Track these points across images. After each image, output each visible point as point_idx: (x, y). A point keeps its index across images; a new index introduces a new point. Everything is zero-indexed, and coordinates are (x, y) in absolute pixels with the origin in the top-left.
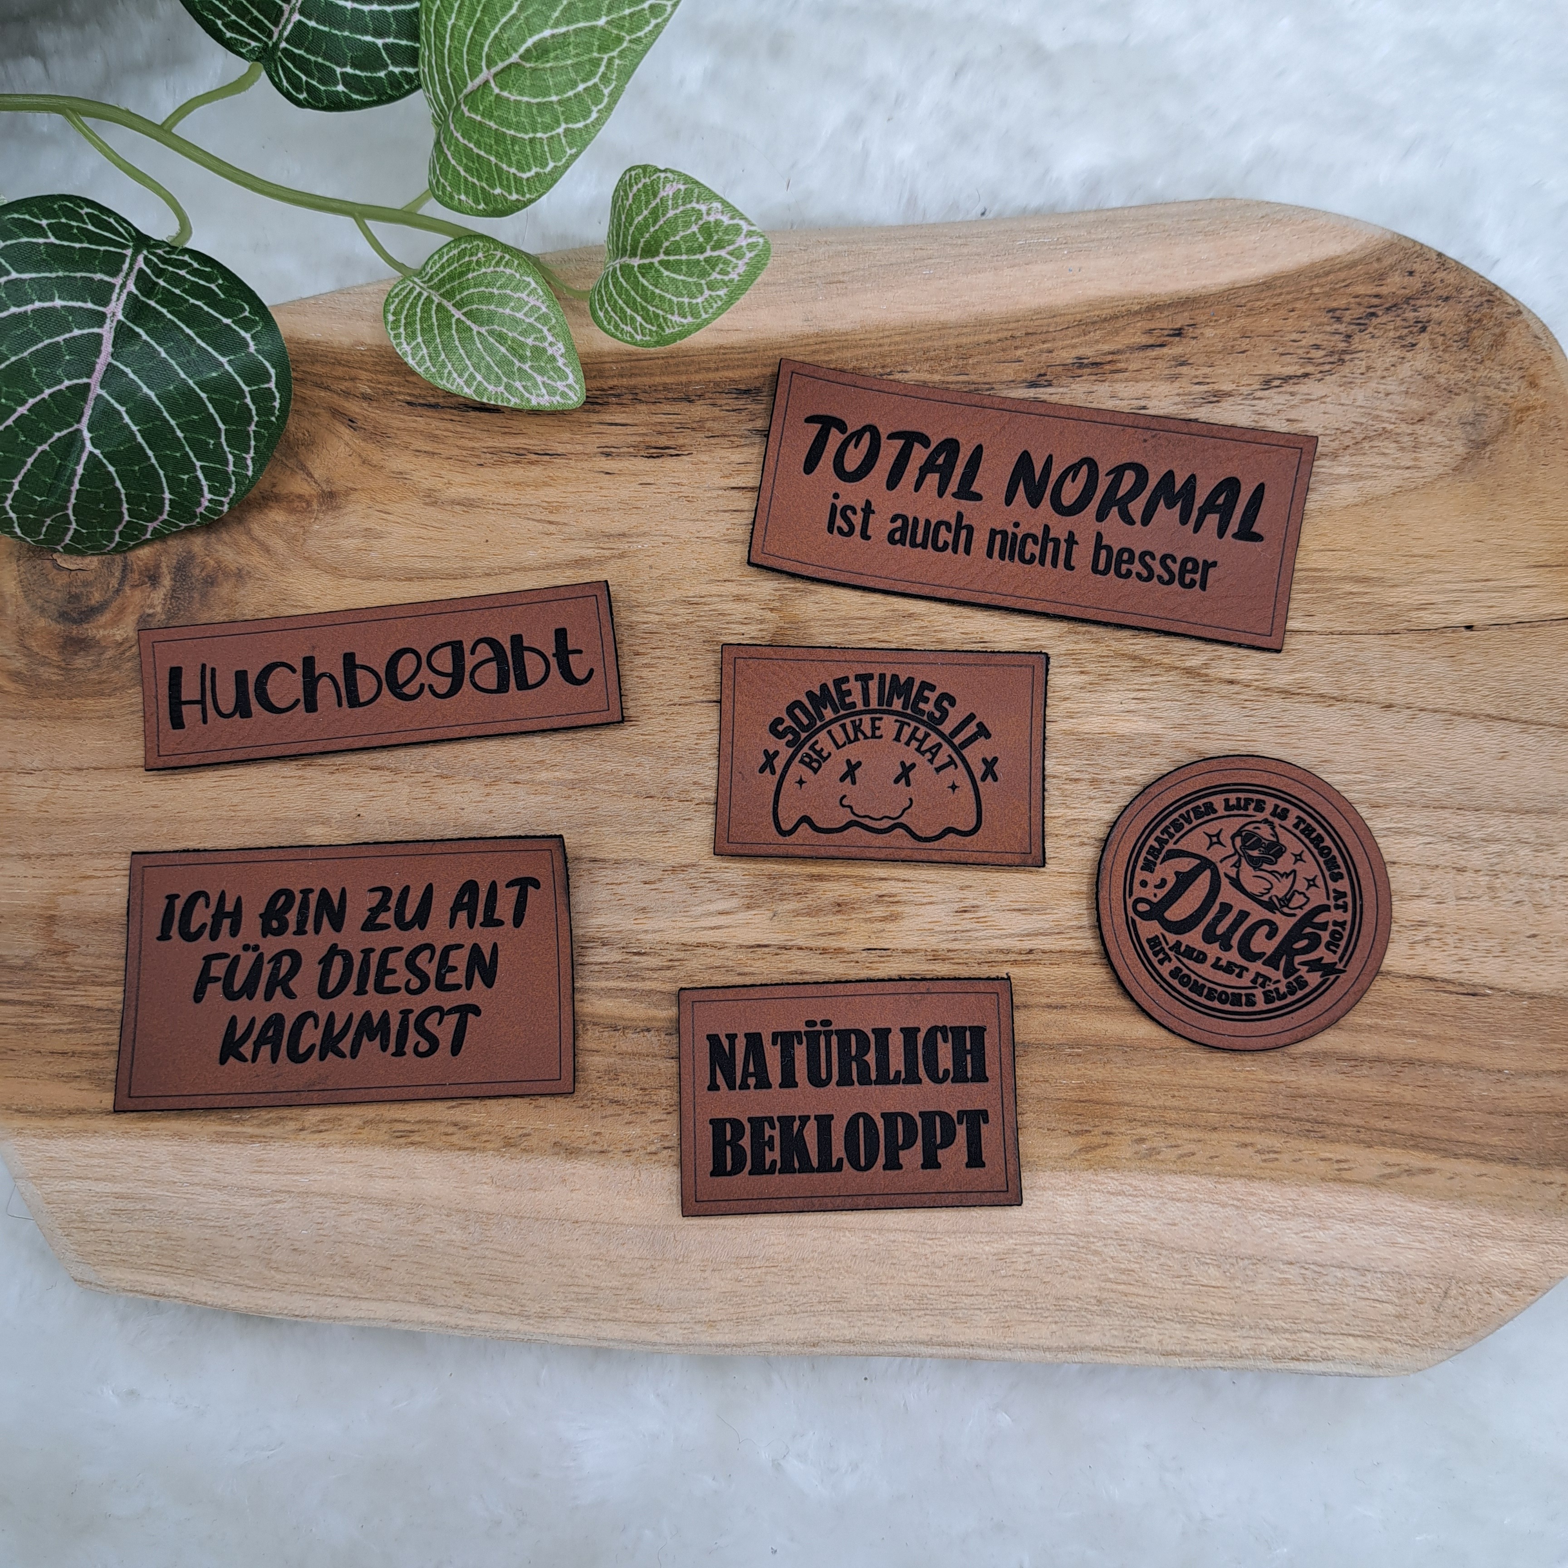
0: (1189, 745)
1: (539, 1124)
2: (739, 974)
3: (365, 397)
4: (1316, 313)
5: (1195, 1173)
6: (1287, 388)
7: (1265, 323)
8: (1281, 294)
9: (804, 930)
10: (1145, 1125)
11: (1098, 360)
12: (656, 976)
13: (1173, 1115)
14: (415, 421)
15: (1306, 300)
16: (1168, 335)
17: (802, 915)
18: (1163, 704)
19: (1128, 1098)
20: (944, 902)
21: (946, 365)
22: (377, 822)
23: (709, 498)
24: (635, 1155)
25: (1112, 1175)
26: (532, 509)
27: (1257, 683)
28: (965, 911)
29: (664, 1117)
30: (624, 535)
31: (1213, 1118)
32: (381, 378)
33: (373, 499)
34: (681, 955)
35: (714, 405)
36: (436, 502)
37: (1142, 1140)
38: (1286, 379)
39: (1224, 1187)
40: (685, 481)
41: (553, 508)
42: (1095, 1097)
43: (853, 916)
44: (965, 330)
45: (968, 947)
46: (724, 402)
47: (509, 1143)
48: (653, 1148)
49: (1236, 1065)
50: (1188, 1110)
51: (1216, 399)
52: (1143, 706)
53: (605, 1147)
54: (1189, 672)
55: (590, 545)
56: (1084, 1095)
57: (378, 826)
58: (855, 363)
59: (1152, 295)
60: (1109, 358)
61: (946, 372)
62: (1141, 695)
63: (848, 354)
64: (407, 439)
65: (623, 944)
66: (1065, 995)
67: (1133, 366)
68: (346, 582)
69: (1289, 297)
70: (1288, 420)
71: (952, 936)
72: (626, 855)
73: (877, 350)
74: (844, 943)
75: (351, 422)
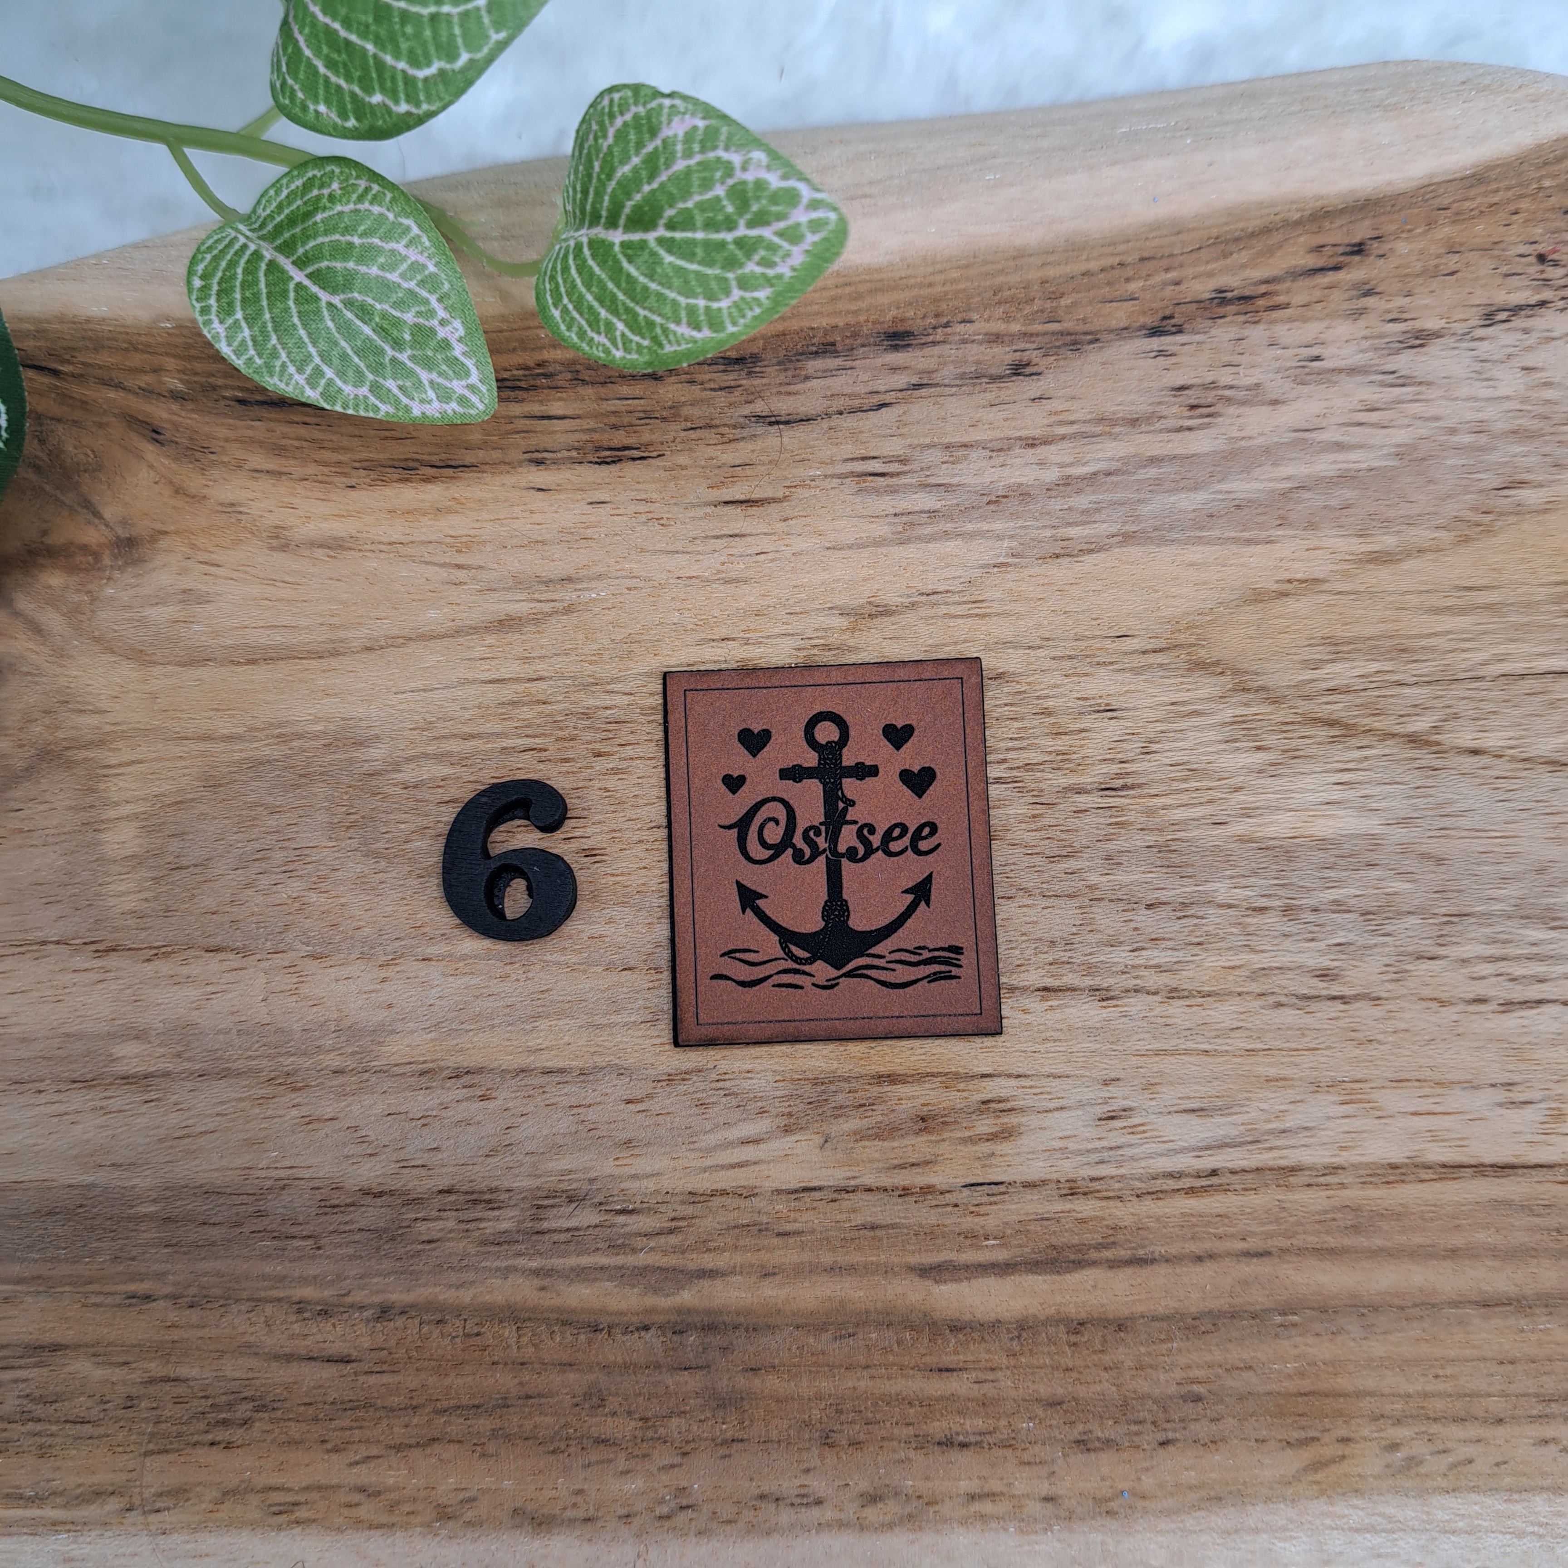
0: (1423, 848)
1: (488, 1482)
2: (779, 1235)
3: (176, 396)
4: (1549, 215)
5: (1475, 1489)
6: (1517, 322)
7: (1481, 230)
8: (1497, 191)
9: (872, 1161)
10: (1398, 1422)
11: (1247, 293)
12: (652, 1244)
13: (1438, 1405)
14: (251, 428)
15: (1533, 196)
16: (1343, 254)
17: (868, 1138)
18: (1379, 789)
19: (1368, 1382)
20: (1081, 1105)
21: (1027, 310)
22: (219, 1032)
23: (693, 519)
24: (637, 1521)
25: (1355, 1501)
26: (430, 548)
27: (1512, 751)
28: (1112, 1118)
29: (678, 1460)
30: (569, 579)
31: (1497, 1405)
32: (198, 366)
33: (193, 546)
34: (689, 1210)
35: (691, 382)
36: (287, 545)
37: (1394, 1447)
38: (1516, 310)
39: (1518, 1508)
40: (655, 496)
41: (466, 544)
42: (1322, 1386)
43: (946, 1135)
44: (1052, 258)
45: (1122, 1171)
46: (707, 377)
47: (444, 1514)
48: (665, 1510)
49: (1523, 1323)
50: (1461, 1396)
51: (1419, 342)
52: (1350, 794)
53: (591, 1512)
54: (1414, 740)
55: (519, 597)
56: (1306, 1385)
57: (221, 1037)
58: (894, 312)
59: (1318, 198)
60: (1263, 289)
61: (1030, 319)
62: (1346, 777)
63: (884, 299)
64: (239, 454)
65: (600, 1198)
66: (1269, 1236)
67: (1299, 298)
68: (157, 670)
69: (1510, 194)
70: (1524, 369)
71: (1095, 1157)
72: (599, 1061)
73: (926, 292)
74: (937, 1178)
75: (155, 434)
